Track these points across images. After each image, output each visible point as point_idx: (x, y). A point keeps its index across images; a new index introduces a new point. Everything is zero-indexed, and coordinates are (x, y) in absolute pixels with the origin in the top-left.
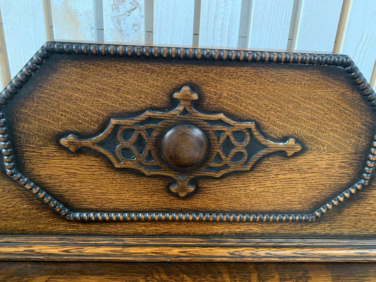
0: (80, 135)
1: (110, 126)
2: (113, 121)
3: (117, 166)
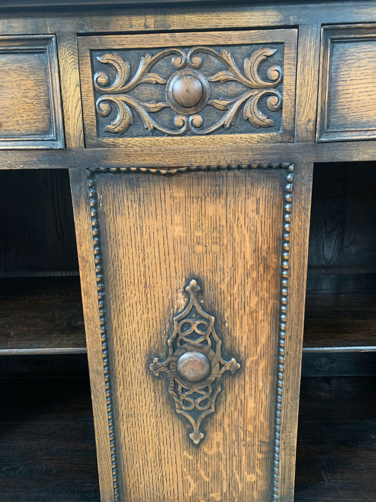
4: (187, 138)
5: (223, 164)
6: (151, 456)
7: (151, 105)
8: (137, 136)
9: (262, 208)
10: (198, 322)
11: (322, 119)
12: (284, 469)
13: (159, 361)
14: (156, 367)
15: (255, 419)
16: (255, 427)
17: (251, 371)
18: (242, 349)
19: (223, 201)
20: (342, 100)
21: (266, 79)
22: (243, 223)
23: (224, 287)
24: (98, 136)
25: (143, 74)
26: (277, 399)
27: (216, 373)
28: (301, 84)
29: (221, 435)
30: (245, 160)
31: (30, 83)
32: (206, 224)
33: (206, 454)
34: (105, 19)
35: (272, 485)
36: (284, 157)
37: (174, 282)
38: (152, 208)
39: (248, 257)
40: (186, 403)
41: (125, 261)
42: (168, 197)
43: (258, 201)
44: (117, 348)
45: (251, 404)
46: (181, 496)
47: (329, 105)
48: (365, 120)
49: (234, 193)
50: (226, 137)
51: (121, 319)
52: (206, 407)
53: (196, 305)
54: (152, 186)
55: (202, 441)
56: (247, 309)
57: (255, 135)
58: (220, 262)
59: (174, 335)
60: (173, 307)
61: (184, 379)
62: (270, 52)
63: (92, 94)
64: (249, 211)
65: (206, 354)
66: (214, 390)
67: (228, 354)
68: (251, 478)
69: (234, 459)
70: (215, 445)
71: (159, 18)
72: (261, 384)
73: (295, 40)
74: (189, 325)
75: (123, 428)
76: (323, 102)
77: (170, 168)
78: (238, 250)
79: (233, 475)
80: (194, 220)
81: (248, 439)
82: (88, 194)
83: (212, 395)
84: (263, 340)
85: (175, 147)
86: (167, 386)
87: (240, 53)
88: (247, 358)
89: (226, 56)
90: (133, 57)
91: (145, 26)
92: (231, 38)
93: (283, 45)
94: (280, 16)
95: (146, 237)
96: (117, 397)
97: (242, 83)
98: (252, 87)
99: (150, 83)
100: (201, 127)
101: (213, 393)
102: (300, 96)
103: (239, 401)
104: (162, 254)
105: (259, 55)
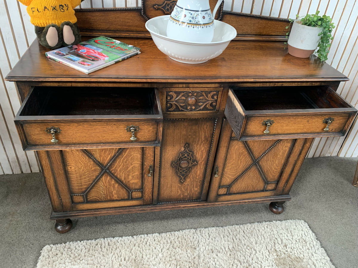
0: (158, 5)
1: (165, 3)
2: (166, 2)
3: (166, 13)
4: (190, 112)
5: (199, 118)
6: (169, 186)
7: (182, 104)
8: (177, 111)
10: (187, 154)
12: (205, 187)
13: (175, 163)
14: (174, 165)
15: (199, 175)
16: (199, 177)
17: (200, 164)
18: (198, 159)
19: (198, 126)
21: (213, 98)
22: (202, 131)
24: (166, 111)
25: (181, 97)
26: (206, 171)
27: (190, 165)
28: (222, 100)
29: (189, 179)
30: (205, 117)
32: (193, 131)
33: (184, 185)
35: (202, 191)
36: (215, 116)
37: (182, 145)
38: (178, 127)
39: (203, 138)
40: (181, 173)
41: (168, 140)
42: (182, 125)
43: (207, 126)
44: (163, 160)
45: (199, 172)
46: (176, 195)
49: (201, 124)
50: (201, 112)
51: (165, 154)
52: (186, 173)
53: (187, 150)
54: (179, 123)
55: (184, 181)
56: (201, 150)
57: (209, 111)
58: (195, 140)
59: (180, 157)
60: (180, 151)
61: (181, 167)
62: (215, 93)
63: (165, 102)
64: (205, 128)
65: (188, 161)
66: (189, 169)
67: (194, 161)
68: (196, 189)
69: (192, 185)
70: (187, 182)
71: (187, 85)
72: (202, 167)
73: (222, 90)
74: (185, 155)
75: (162, 179)
77: (185, 119)
78: (200, 137)
79: (191, 189)
80: (189, 130)
81: (197, 180)
84: (204, 157)
85: (187, 114)
86: (176, 169)
87: (207, 93)
88: (199, 161)
89: (204, 94)
90: (178, 93)
91: (183, 86)
92: (205, 89)
93: (219, 91)
94: (219, 85)
95: (175, 134)
96: (161, 172)
97: (207, 99)
98: (209, 100)
99: (182, 99)
100: (195, 109)
101: (188, 170)
102: (222, 103)
103: (195, 171)
104: (179, 138)
105: (212, 94)
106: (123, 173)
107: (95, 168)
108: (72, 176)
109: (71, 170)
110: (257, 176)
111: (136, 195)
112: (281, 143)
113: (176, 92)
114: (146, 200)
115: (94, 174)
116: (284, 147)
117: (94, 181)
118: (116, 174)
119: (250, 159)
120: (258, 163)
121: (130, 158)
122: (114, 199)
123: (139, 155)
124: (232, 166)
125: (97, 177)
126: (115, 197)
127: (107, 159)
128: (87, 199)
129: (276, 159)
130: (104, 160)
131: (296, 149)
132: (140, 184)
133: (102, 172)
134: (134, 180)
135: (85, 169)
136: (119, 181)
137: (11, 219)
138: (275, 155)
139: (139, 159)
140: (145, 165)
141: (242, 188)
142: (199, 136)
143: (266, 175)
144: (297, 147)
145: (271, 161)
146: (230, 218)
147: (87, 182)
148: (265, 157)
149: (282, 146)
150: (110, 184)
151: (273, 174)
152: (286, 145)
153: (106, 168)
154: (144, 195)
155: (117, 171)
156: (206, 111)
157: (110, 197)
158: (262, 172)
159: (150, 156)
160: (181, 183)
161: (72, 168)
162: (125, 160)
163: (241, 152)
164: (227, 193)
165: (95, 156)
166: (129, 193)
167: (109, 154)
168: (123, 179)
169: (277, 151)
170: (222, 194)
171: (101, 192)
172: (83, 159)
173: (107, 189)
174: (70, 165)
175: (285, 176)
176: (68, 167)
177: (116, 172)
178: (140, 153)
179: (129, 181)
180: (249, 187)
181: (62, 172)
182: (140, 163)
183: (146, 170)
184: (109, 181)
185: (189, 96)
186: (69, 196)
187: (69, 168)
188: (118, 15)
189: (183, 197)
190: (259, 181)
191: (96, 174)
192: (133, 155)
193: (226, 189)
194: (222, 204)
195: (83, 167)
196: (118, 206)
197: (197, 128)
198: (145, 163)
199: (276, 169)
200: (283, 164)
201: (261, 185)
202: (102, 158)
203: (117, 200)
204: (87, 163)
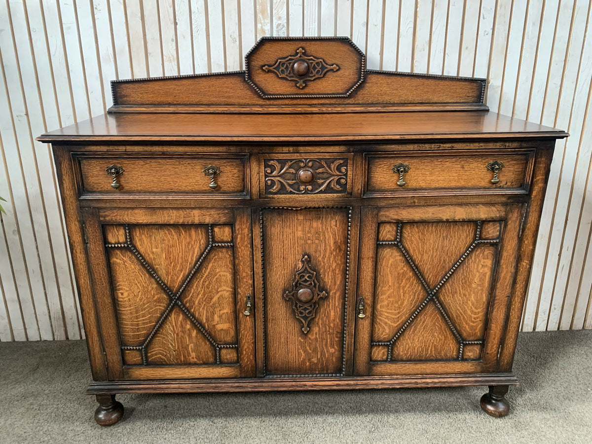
0: (269, 66)
1: (278, 62)
2: (279, 60)
3: (280, 76)
4: (305, 195)
5: (321, 206)
6: (283, 340)
7: (290, 182)
8: (283, 194)
9: (338, 224)
10: (308, 275)
11: (364, 188)
12: (348, 346)
13: (289, 293)
14: (287, 296)
15: (334, 320)
16: (334, 325)
17: (332, 298)
18: (328, 287)
19: (320, 221)
20: (374, 180)
21: (340, 172)
22: (329, 230)
23: (320, 259)
24: (266, 193)
25: (287, 169)
26: (344, 311)
27: (316, 298)
28: (355, 175)
29: (317, 329)
30: (330, 204)
31: (236, 171)
32: (313, 231)
33: (310, 339)
34: (272, 148)
35: (343, 354)
36: (348, 204)
37: (297, 256)
38: (288, 224)
39: (332, 245)
40: (301, 313)
41: (274, 247)
42: (295, 219)
43: (336, 221)
44: (269, 286)
45: (332, 313)
46: (297, 360)
47: (368, 182)
48: (383, 188)
50: (323, 195)
51: (271, 273)
52: (311, 315)
53: (307, 267)
54: (288, 214)
55: (308, 332)
56: (331, 268)
57: (335, 195)
58: (319, 248)
59: (296, 280)
60: (296, 268)
61: (300, 301)
62: (342, 162)
63: (264, 177)
64: (332, 225)
65: (311, 289)
66: (315, 306)
67: (322, 289)
68: (332, 350)
69: (324, 341)
70: (314, 334)
71: (295, 148)
72: (337, 304)
73: (352, 157)
74: (304, 276)
75: (270, 325)
76: (365, 182)
77: (297, 207)
78: (327, 242)
79: (323, 349)
80: (307, 229)
81: (331, 331)
82: (260, 218)
83: (313, 309)
84: (338, 283)
85: (300, 199)
86: (292, 305)
87: (329, 162)
88: (330, 291)
89: (323, 163)
90: (283, 163)
91: (289, 151)
92: (325, 156)
93: (347, 159)
94: (346, 149)
95: (285, 236)
96: (267, 310)
97: (329, 173)
98: (334, 175)
99: (290, 173)
100: (312, 191)
101: (314, 308)
102: (355, 179)
103: (326, 312)
104: (292, 244)
105: (337, 163)
106: (203, 308)
107: (159, 296)
108: (124, 311)
109: (123, 298)
110: (440, 325)
111: (228, 357)
112: (473, 258)
113: (279, 161)
114: (246, 369)
115: (158, 307)
116: (480, 266)
117: (158, 322)
118: (192, 310)
119: (420, 288)
120: (438, 298)
121: (215, 279)
122: (192, 360)
123: (229, 275)
124: (389, 299)
125: (162, 315)
126: (193, 358)
127: (179, 280)
128: (147, 357)
129: (469, 290)
130: (173, 281)
131: (504, 272)
132: (232, 333)
133: (170, 304)
134: (222, 325)
135: (143, 297)
136: (197, 325)
137: (32, 401)
138: (466, 282)
139: (229, 282)
140: (239, 293)
141: (416, 348)
142: (325, 241)
143: (457, 325)
144: (504, 266)
145: (460, 293)
146: (403, 419)
147: (147, 323)
148: (448, 286)
149: (476, 265)
150: (183, 330)
151: (471, 324)
152: (484, 262)
153: (176, 296)
154: (241, 355)
155: (194, 304)
156: (331, 195)
157: (184, 357)
158: (449, 317)
159: (247, 276)
160: (305, 335)
161: (124, 294)
162: (207, 283)
163: (402, 271)
164: (387, 358)
165: (159, 273)
166: (215, 350)
167: (181, 271)
168: (204, 321)
169: (469, 274)
170: (379, 359)
171: (170, 346)
172: (141, 279)
173: (180, 340)
174: (122, 289)
175: (496, 329)
176: (118, 292)
177: (192, 306)
178: (230, 270)
179: (214, 326)
180: (428, 349)
181: (109, 301)
182: (232, 290)
183: (241, 303)
184: (181, 323)
185: (300, 168)
186: (117, 350)
187: (120, 295)
188: (212, 83)
189: (310, 366)
190: (446, 338)
191: (162, 308)
192: (219, 274)
193: (386, 350)
194: (382, 384)
195: (140, 294)
196: (197, 376)
197: (320, 226)
198: (239, 290)
199: (475, 313)
200: (486, 303)
201: (451, 347)
202: (170, 277)
203: (195, 364)
204: (148, 285)
